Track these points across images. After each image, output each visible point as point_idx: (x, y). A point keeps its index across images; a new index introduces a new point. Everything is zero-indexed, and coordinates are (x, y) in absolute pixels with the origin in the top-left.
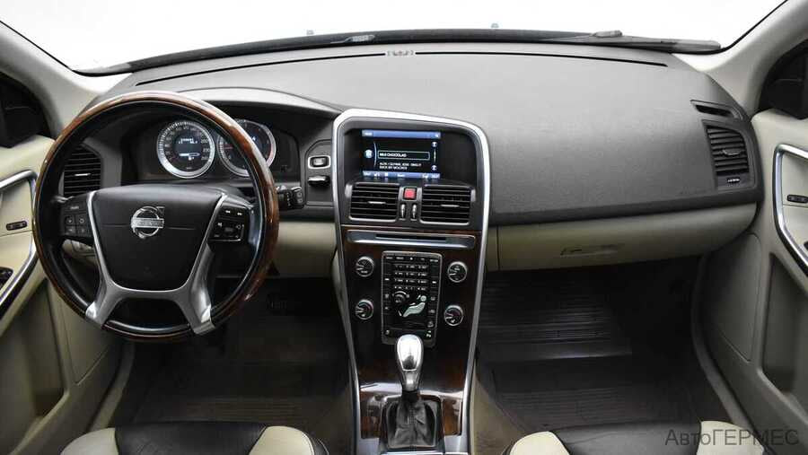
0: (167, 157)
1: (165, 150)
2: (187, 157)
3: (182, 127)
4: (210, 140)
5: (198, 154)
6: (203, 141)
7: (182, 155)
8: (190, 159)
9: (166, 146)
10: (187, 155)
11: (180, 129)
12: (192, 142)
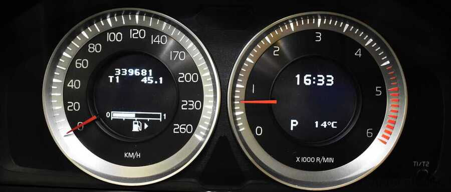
0: (72, 118)
1: (68, 96)
2: (129, 122)
3: (125, 29)
4: (205, 75)
5: (161, 117)
6: (183, 77)
7: (117, 115)
8: (136, 128)
9: (72, 84)
10: (130, 115)
11: (117, 37)
12: (148, 80)
